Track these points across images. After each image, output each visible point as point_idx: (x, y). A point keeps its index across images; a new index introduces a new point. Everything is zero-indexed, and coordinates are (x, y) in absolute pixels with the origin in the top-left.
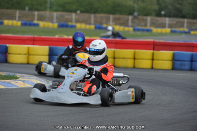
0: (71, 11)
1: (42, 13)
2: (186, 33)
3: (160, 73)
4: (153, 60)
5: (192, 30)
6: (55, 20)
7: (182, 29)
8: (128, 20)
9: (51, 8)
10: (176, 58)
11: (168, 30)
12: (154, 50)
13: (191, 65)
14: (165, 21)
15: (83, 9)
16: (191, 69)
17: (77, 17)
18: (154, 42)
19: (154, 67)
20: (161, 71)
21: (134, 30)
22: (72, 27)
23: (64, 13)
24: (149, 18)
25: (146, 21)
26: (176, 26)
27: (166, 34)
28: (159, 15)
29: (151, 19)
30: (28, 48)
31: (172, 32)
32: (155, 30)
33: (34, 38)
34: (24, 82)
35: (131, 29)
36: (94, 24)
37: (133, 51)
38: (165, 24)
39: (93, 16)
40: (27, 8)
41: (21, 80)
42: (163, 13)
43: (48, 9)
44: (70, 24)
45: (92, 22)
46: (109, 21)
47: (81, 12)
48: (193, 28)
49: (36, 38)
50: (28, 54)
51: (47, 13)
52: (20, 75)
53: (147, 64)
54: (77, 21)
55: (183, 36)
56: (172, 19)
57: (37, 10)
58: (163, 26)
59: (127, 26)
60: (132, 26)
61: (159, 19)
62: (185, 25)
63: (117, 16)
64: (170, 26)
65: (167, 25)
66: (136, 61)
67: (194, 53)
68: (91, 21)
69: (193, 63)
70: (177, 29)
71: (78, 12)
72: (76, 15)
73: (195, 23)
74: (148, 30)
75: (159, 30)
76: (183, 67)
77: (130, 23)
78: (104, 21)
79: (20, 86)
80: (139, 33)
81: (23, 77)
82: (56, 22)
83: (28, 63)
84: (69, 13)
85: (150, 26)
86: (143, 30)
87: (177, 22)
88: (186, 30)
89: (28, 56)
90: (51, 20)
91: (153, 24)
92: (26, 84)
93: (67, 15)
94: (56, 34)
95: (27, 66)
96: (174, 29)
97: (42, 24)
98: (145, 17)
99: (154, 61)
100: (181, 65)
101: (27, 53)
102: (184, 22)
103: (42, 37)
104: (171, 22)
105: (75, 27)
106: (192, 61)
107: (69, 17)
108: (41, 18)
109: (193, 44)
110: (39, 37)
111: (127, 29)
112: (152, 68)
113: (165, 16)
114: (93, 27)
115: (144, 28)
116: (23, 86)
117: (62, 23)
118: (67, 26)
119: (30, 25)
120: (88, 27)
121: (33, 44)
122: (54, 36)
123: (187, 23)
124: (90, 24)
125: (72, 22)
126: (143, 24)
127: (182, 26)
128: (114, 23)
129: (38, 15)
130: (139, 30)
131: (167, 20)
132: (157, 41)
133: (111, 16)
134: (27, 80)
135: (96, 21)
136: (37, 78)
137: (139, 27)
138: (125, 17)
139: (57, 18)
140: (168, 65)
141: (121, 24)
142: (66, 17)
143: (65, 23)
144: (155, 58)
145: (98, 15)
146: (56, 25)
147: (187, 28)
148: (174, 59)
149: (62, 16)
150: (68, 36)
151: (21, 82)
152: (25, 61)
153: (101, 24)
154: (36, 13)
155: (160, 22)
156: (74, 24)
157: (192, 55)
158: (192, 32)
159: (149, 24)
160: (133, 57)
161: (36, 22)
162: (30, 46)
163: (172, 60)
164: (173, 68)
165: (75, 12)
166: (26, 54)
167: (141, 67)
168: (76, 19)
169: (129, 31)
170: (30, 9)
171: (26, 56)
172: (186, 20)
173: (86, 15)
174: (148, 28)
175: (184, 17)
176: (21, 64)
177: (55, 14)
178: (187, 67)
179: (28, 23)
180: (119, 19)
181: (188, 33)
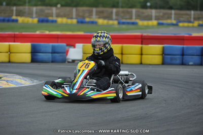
0: (51, 5)
1: (21, 8)
2: (173, 25)
3: (150, 68)
4: (142, 54)
5: (180, 22)
6: (34, 16)
7: (169, 21)
8: (112, 13)
9: (29, 2)
10: (167, 52)
11: (155, 22)
12: (142, 44)
13: (183, 59)
14: (152, 13)
15: (63, 3)
16: (183, 64)
17: (58, 11)
18: (142, 36)
19: (143, 62)
20: (150, 67)
21: (119, 23)
22: (53, 21)
23: (44, 8)
24: (134, 11)
25: (131, 13)
26: (163, 18)
27: (153, 27)
28: (144, 7)
29: (136, 12)
30: (9, 45)
31: (159, 24)
32: (140, 23)
33: (15, 34)
34: (7, 81)
35: (116, 22)
36: (76, 18)
37: (120, 45)
38: (152, 16)
39: (74, 10)
40: (4, 4)
41: (4, 80)
42: (149, 4)
43: (27, 4)
44: (50, 18)
45: (74, 16)
46: (92, 15)
47: (62, 6)
48: (182, 19)
49: (17, 35)
50: (10, 52)
51: (26, 8)
52: (3, 74)
53: (135, 59)
54: (58, 16)
55: (171, 28)
56: (158, 11)
57: (15, 5)
58: (149, 18)
59: (111, 19)
60: (116, 20)
61: (144, 11)
62: (173, 16)
63: (100, 9)
64: (157, 18)
65: (154, 17)
66: (124, 56)
67: (185, 46)
68: (72, 15)
69: (184, 57)
70: (165, 22)
71: (59, 6)
72: (56, 10)
73: (182, 14)
74: (133, 23)
75: (145, 23)
76: (174, 62)
77: (114, 16)
78: (87, 15)
79: (4, 86)
80: (124, 26)
81: (7, 76)
82: (36, 17)
83: (9, 62)
84: (49, 8)
85: (136, 19)
86: (128, 23)
87: (164, 14)
88: (174, 22)
89: (9, 55)
90: (30, 15)
91: (139, 16)
92: (10, 84)
93: (47, 10)
94: (37, 30)
95: (9, 64)
96: (161, 21)
97: (20, 19)
98: (130, 10)
99: (143, 56)
100: (172, 59)
101: (8, 50)
102: (171, 14)
103: (23, 33)
104: (158, 14)
105: (56, 21)
106: (183, 55)
107: (49, 11)
108: (20, 14)
109: (184, 37)
110: (20, 33)
111: (111, 22)
112: (141, 63)
113: (151, 7)
114: (75, 21)
115: (129, 21)
116: (7, 86)
117: (42, 18)
118: (47, 21)
119: (8, 21)
120: (69, 21)
121: (14, 42)
122: (35, 32)
123: (175, 14)
124: (72, 18)
125: (52, 16)
126: (128, 16)
127: (169, 18)
128: (97, 17)
129: (16, 10)
130: (124, 23)
131: (154, 12)
132: (145, 34)
133: (94, 10)
134: (11, 79)
135: (78, 16)
136: (21, 77)
137: (124, 21)
138: (109, 10)
139: (36, 13)
140: (158, 59)
141: (105, 18)
142: (47, 11)
143: (46, 19)
144: (143, 53)
145: (81, 9)
146: (36, 20)
147: (175, 20)
148: (164, 53)
149: (42, 11)
150: (50, 31)
151: (5, 82)
152: (6, 60)
153: (84, 18)
154: (14, 8)
155: (146, 14)
156: (54, 18)
157: (183, 48)
158: (181, 24)
159: (134, 17)
160: (120, 52)
161: (14, 17)
162: (11, 43)
163: (162, 55)
164: (164, 63)
165: (55, 5)
166: (8, 52)
167: (129, 62)
168: (56, 13)
169: (113, 25)
170: (8, 4)
171: (7, 54)
172: (173, 12)
173: (68, 9)
174: (133, 20)
175: (171, 8)
176: (2, 63)
177: (34, 9)
178: (178, 61)
179: (7, 19)
180: (102, 12)
181: (176, 25)
